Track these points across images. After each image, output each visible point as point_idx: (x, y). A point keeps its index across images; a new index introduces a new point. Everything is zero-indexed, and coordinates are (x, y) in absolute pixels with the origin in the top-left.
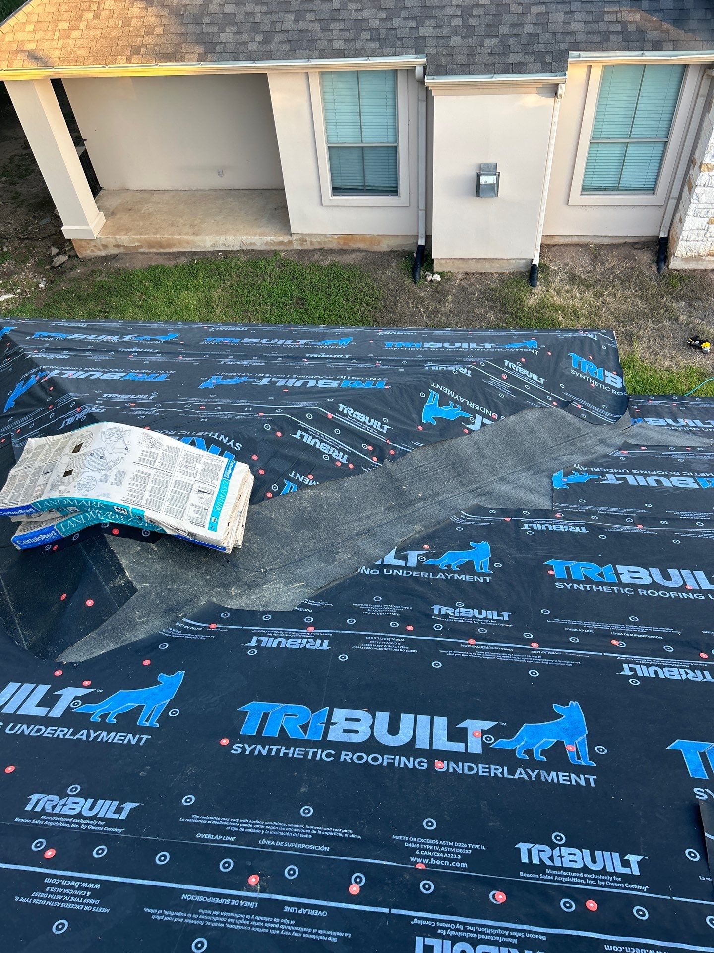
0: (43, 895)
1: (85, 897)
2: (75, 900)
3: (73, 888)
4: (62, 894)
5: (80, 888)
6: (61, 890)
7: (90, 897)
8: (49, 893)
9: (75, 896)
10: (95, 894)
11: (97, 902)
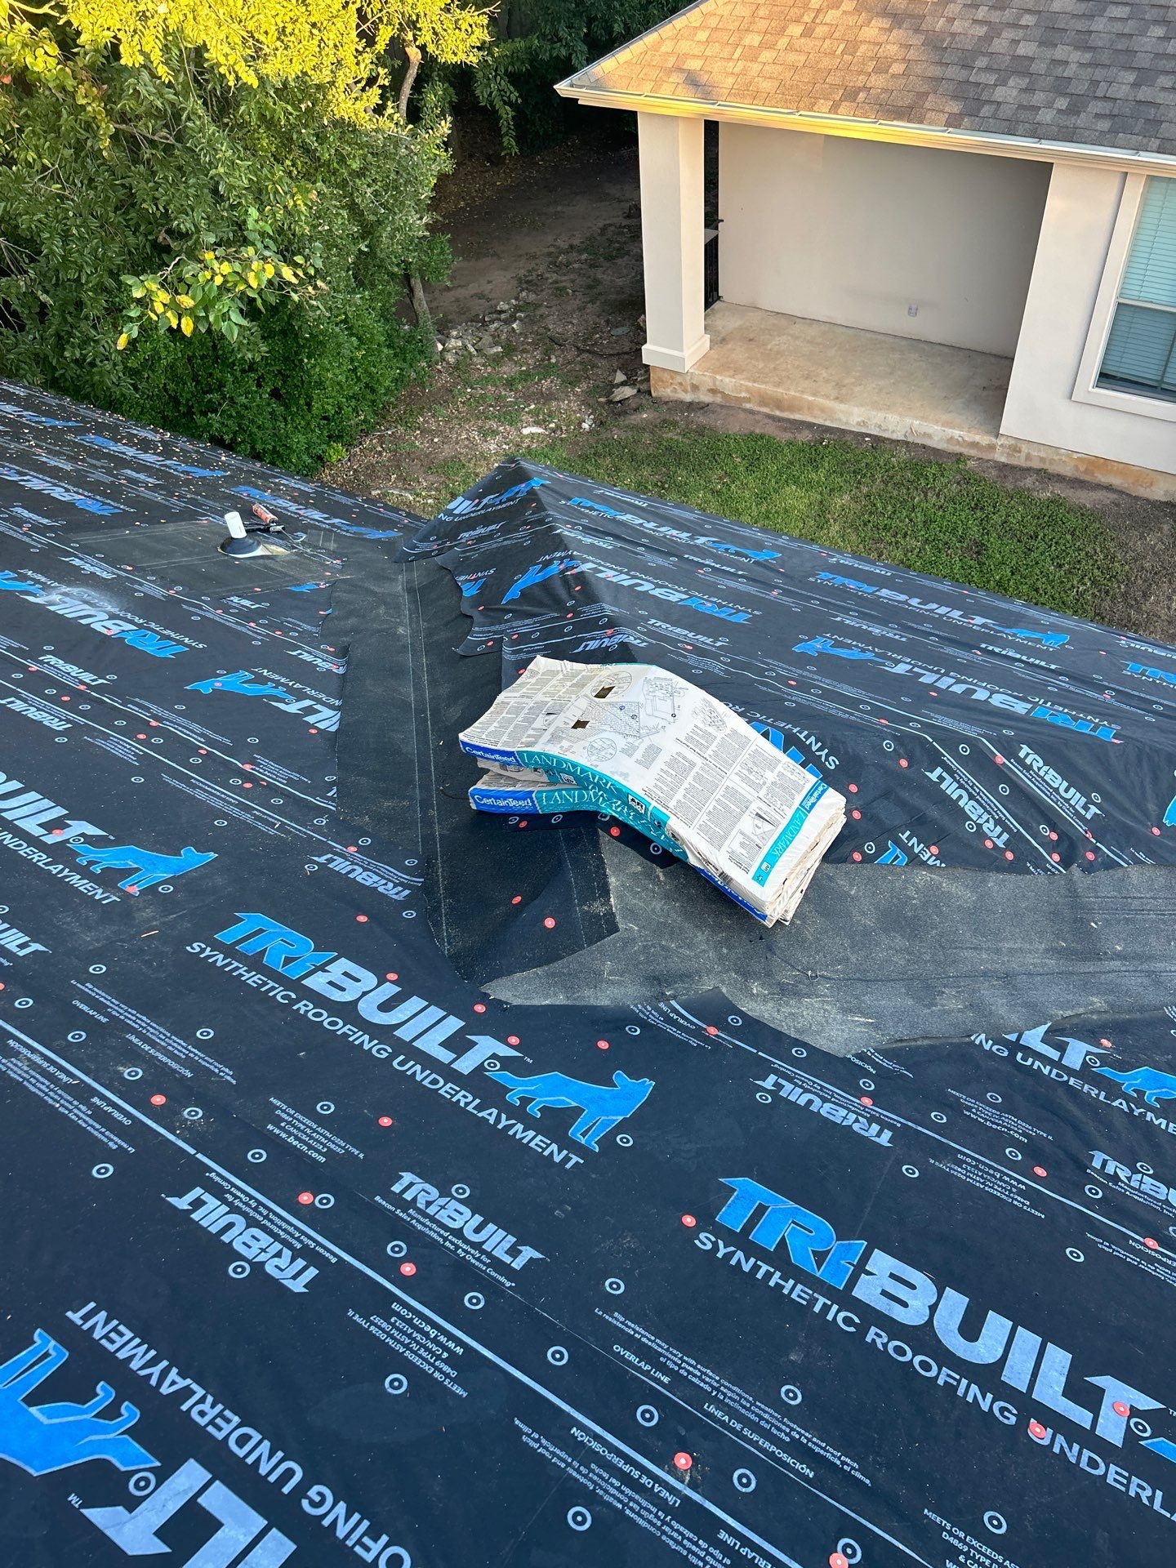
0: (384, 1325)
1: (439, 1357)
2: (425, 1355)
3: (426, 1335)
4: (409, 1336)
5: (435, 1341)
6: (410, 1331)
7: (443, 1360)
8: (393, 1325)
9: (427, 1349)
10: (452, 1360)
11: (454, 1374)
